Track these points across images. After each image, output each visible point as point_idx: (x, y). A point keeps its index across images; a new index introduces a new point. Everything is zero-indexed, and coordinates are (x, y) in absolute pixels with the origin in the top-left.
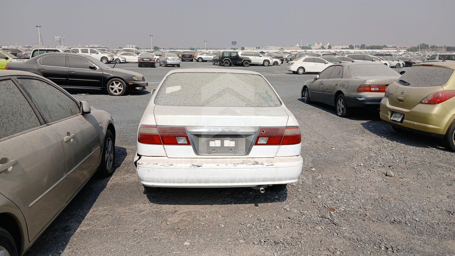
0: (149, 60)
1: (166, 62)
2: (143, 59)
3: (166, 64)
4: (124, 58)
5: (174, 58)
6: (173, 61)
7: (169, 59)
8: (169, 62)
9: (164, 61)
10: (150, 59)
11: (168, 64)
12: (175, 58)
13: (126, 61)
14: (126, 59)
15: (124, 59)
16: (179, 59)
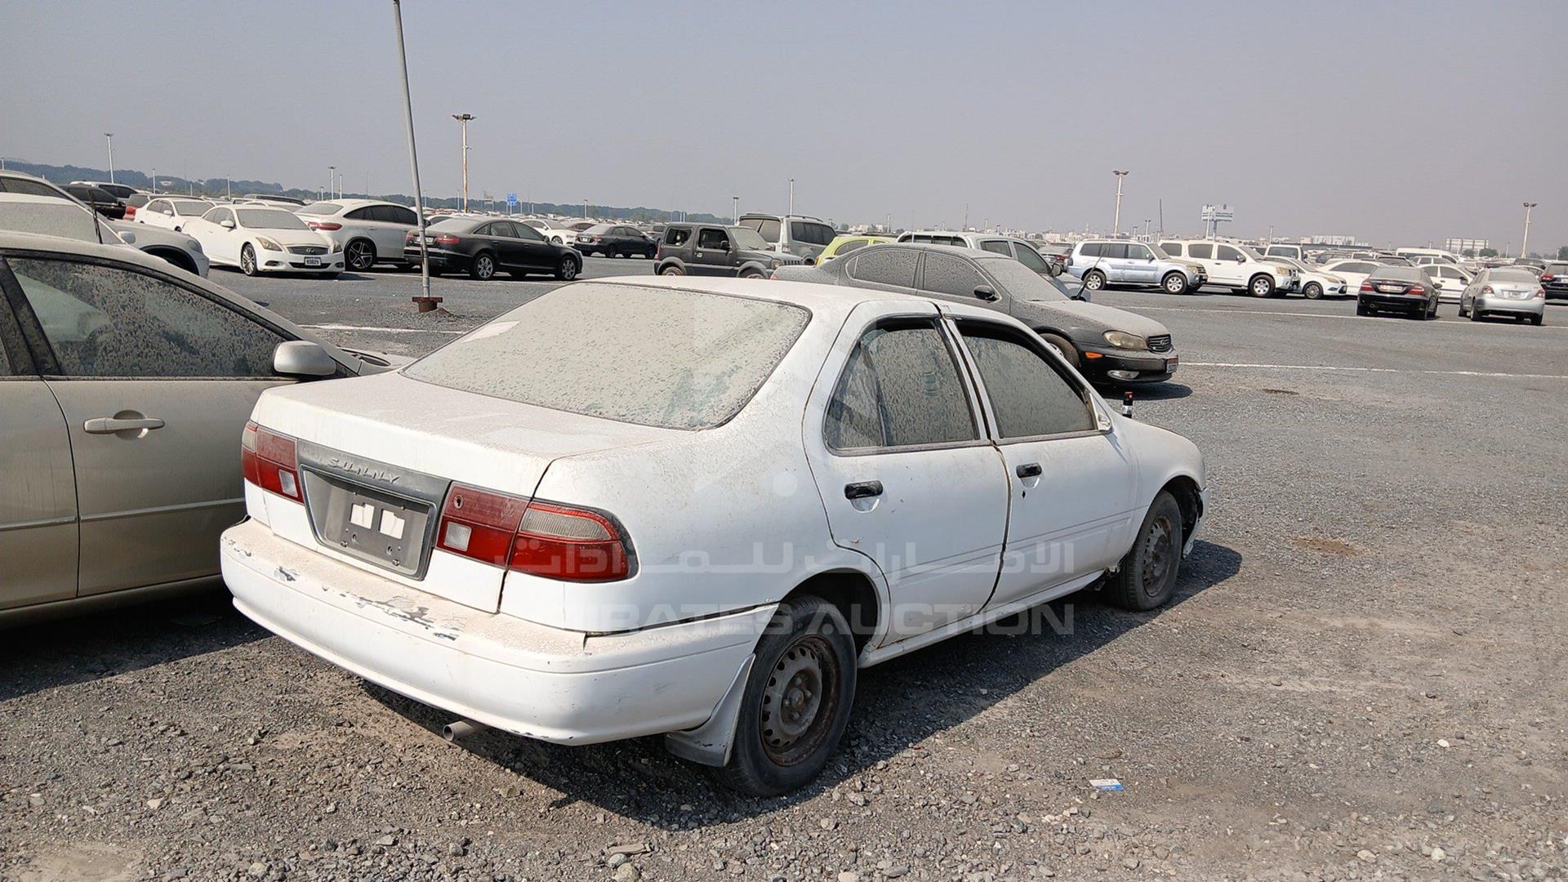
0: (1400, 289)
1: (1481, 302)
2: (1380, 284)
3: (1479, 310)
4: (1337, 282)
5: (1516, 287)
6: (1510, 298)
7: (1493, 292)
8: (1491, 301)
9: (1474, 298)
10: (1405, 288)
11: (1487, 308)
12: (1521, 287)
13: (1347, 293)
14: (1348, 284)
15: (1339, 286)
16: (1539, 292)
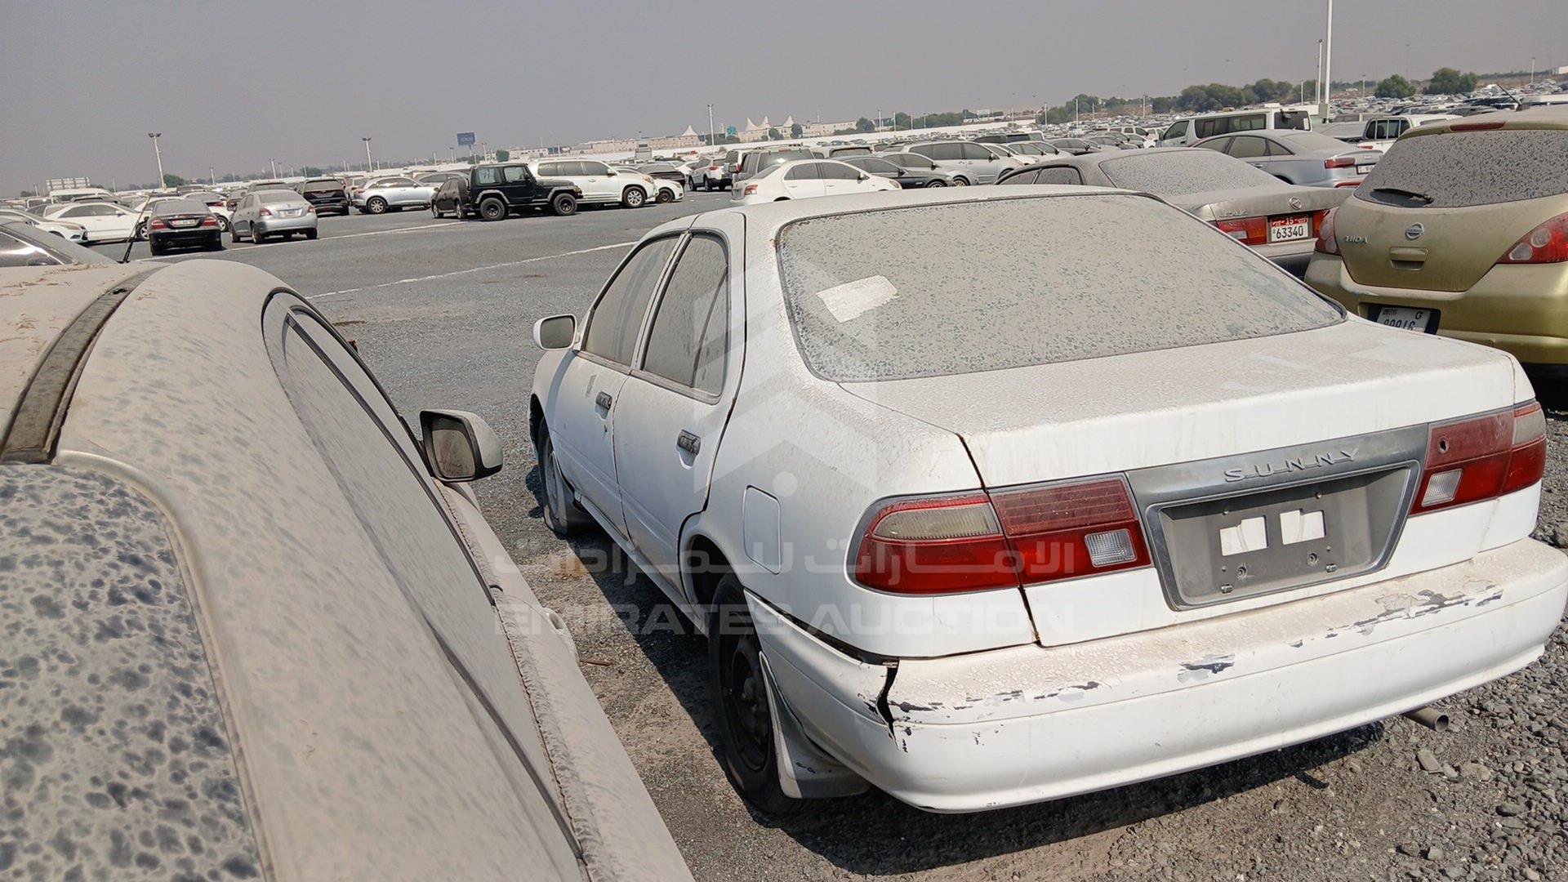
0: (194, 223)
1: (263, 225)
2: (171, 220)
3: (261, 232)
4: (77, 229)
5: (289, 206)
6: (287, 217)
7: (270, 214)
8: (271, 222)
9: (252, 222)
10: (198, 221)
11: (269, 230)
12: (294, 205)
13: (89, 239)
14: (87, 229)
15: (80, 232)
16: (310, 208)
